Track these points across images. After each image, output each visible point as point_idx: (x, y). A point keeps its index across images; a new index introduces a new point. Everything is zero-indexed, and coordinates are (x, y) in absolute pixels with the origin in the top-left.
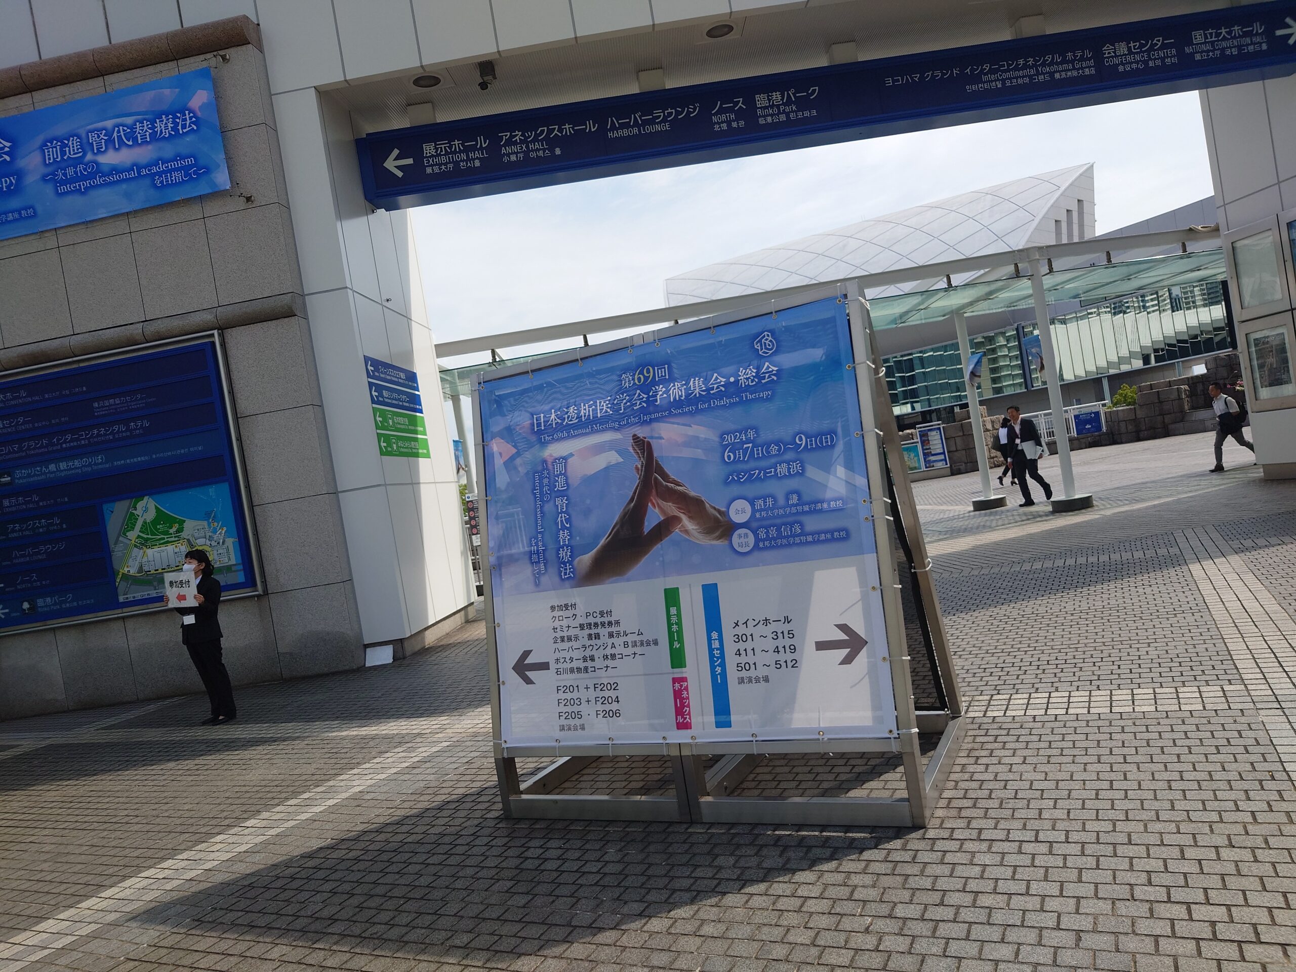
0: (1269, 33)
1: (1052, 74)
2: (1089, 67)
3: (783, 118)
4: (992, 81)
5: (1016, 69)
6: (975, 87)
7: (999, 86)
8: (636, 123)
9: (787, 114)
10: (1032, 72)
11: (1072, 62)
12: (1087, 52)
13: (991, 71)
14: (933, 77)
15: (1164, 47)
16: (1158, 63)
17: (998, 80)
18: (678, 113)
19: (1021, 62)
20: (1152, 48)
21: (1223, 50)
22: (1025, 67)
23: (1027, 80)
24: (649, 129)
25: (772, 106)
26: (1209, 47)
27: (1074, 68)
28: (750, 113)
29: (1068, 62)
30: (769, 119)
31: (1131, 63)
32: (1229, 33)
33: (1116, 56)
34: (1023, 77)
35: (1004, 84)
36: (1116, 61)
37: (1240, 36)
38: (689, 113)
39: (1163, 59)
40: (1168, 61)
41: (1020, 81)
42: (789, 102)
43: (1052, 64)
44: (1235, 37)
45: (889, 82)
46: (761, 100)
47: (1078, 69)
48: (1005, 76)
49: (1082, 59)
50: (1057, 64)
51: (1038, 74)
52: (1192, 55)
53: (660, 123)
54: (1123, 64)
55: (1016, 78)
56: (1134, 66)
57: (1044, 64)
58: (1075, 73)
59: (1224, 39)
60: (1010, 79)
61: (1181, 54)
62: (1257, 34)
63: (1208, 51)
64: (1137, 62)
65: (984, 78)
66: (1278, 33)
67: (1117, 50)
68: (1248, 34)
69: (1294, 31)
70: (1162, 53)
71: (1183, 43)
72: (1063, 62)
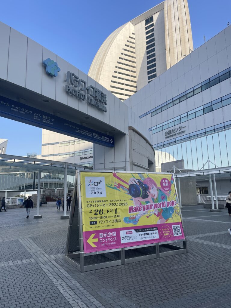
2: (91, 135)
3: (47, 122)
6: (76, 131)
8: (18, 109)
9: (48, 122)
12: (91, 133)
13: (79, 130)
14: (71, 126)
18: (27, 111)
19: (83, 130)
21: (105, 140)
24: (21, 112)
25: (46, 119)
28: (41, 118)
30: (45, 121)
31: (96, 137)
32: (106, 138)
35: (81, 133)
36: (94, 136)
38: (30, 112)
40: (99, 139)
42: (48, 120)
45: (65, 124)
46: (44, 117)
48: (81, 131)
52: (102, 139)
53: (23, 111)
57: (86, 132)
66: (111, 141)
67: (95, 134)
68: (108, 139)
69: (112, 141)
70: (99, 137)
71: (101, 137)
72: (88, 133)
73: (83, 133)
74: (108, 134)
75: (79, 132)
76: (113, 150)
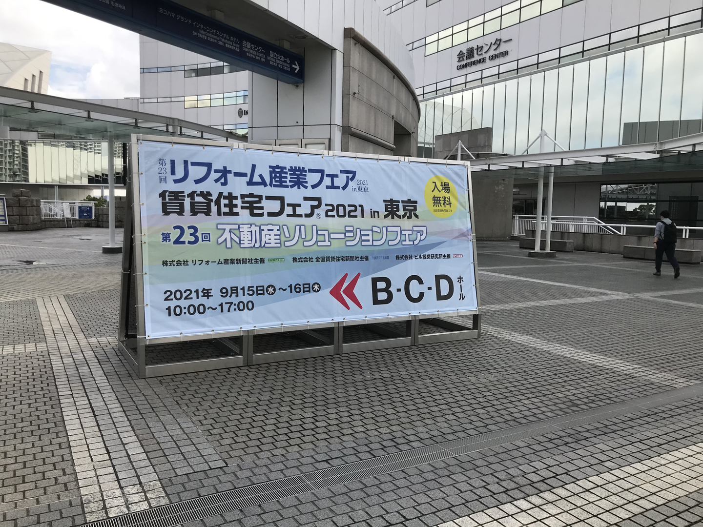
0: (291, 64)
1: (225, 43)
2: (238, 48)
3: (107, 2)
4: (203, 34)
5: (212, 33)
6: (196, 34)
7: (206, 38)
9: (110, 1)
10: (218, 39)
11: (232, 42)
12: (238, 40)
13: (203, 29)
14: (180, 19)
15: (261, 52)
16: (259, 58)
17: (205, 35)
19: (215, 31)
20: (257, 51)
21: (278, 64)
22: (216, 35)
23: (216, 42)
26: (274, 60)
27: (232, 45)
29: (231, 41)
31: (251, 53)
32: (281, 58)
33: (246, 48)
34: (215, 39)
35: (207, 38)
36: (246, 50)
37: (283, 61)
39: (261, 57)
40: (262, 59)
41: (213, 40)
43: (225, 38)
44: (281, 61)
45: (161, 11)
47: (234, 46)
48: (208, 34)
49: (236, 42)
50: (227, 40)
51: (220, 40)
52: (269, 61)
54: (249, 53)
55: (213, 38)
56: (252, 55)
57: (222, 37)
58: (233, 48)
59: (279, 59)
60: (210, 37)
61: (266, 58)
62: (288, 63)
63: (274, 62)
64: (253, 54)
65: (200, 31)
66: (293, 66)
67: (247, 45)
68: (285, 61)
69: (298, 68)
70: (261, 55)
71: (267, 54)
72: (229, 40)
73: (213, 39)
74: (287, 46)
75: (203, 35)
76: (299, 92)
